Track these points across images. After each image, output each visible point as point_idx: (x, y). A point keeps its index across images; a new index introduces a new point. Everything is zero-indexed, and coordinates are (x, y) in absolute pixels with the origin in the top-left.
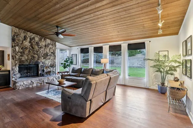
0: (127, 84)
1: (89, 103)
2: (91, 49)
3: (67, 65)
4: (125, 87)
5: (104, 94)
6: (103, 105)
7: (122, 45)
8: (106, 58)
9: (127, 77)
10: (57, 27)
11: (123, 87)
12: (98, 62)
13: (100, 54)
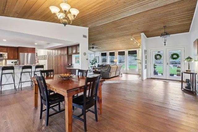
0: (128, 72)
1: (110, 73)
2: (108, 53)
3: (94, 63)
4: (127, 74)
5: (115, 72)
6: (114, 77)
7: (125, 52)
8: (116, 59)
9: (128, 69)
10: (93, 44)
11: (126, 74)
12: (112, 62)
13: (113, 56)
